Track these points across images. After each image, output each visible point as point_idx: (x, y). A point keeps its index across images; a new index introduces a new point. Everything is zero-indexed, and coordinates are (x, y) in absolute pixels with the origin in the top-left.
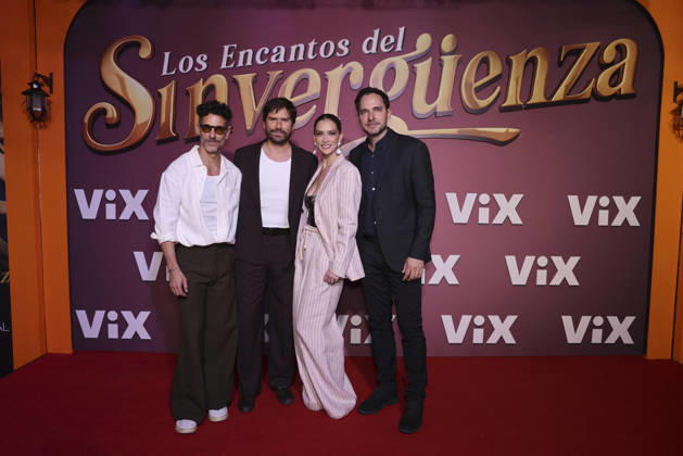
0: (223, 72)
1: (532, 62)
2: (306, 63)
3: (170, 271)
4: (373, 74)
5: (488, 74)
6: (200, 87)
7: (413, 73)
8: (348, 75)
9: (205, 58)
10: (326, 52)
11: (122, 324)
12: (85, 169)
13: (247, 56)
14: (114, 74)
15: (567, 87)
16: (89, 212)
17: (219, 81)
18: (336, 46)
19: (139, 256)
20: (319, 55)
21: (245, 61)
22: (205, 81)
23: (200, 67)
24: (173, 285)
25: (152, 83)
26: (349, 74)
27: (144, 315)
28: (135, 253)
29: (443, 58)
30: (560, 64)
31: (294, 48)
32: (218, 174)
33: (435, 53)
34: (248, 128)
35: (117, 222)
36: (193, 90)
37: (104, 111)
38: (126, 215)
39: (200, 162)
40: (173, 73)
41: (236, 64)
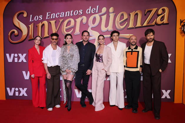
0: (47, 20)
1: (137, 14)
2: (70, 17)
4: (89, 20)
5: (123, 18)
6: (40, 25)
7: (101, 19)
8: (82, 20)
10: (76, 13)
11: (19, 92)
12: (9, 48)
13: (53, 15)
14: (17, 22)
15: (147, 21)
16: (10, 60)
17: (46, 23)
18: (79, 12)
19: (24, 72)
20: (74, 15)
21: (53, 17)
22: (42, 22)
23: (40, 19)
24: (48, 76)
25: (27, 24)
27: (25, 89)
28: (23, 72)
29: (110, 14)
30: (145, 15)
31: (66, 13)
33: (107, 13)
35: (18, 63)
36: (38, 25)
37: (14, 32)
38: (20, 61)
40: (33, 21)
41: (50, 17)
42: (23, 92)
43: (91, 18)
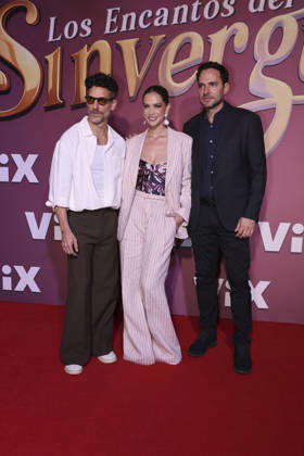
0: (106, 37)
2: (189, 26)
3: (63, 232)
6: (85, 54)
7: (302, 33)
8: (232, 36)
9: (89, 23)
10: (210, 13)
11: (15, 278)
13: (131, 20)
14: (2, 41)
17: (103, 47)
18: (221, 6)
19: (30, 216)
20: (202, 17)
21: (128, 26)
22: (89, 46)
23: (84, 32)
24: (65, 244)
25: (39, 50)
26: (234, 36)
27: (34, 270)
28: (27, 214)
31: (177, 10)
32: (106, 143)
34: (132, 94)
35: (10, 184)
36: (78, 57)
38: (17, 178)
39: (91, 133)
40: (59, 38)
41: (120, 29)
42: (28, 279)
43: (266, 30)
